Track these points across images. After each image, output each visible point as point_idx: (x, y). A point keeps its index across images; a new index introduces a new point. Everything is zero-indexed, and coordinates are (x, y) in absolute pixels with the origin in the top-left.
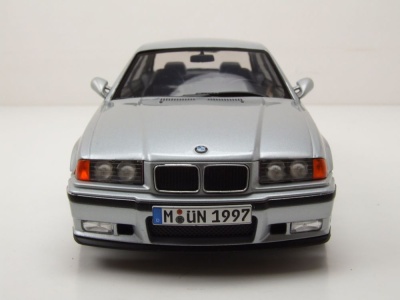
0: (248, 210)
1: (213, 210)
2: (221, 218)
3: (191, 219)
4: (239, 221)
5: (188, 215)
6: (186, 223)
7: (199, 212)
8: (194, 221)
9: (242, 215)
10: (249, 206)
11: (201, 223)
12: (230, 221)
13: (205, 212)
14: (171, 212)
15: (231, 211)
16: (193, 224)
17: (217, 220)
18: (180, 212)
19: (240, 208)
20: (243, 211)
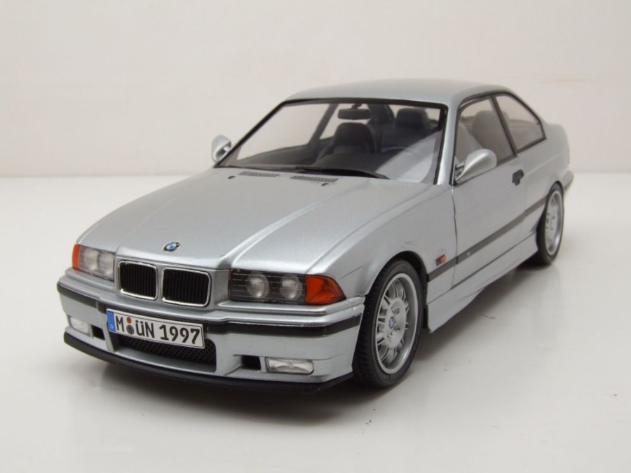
0: (198, 331)
1: (161, 324)
2: (170, 337)
3: (140, 331)
4: (189, 343)
5: (137, 325)
6: (135, 335)
7: (146, 324)
8: (143, 334)
9: (192, 335)
10: (199, 326)
11: (150, 338)
12: (179, 341)
13: (152, 324)
14: (122, 319)
15: (179, 328)
16: (141, 337)
17: (166, 338)
18: (129, 320)
19: (189, 326)
20: (192, 331)
